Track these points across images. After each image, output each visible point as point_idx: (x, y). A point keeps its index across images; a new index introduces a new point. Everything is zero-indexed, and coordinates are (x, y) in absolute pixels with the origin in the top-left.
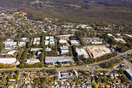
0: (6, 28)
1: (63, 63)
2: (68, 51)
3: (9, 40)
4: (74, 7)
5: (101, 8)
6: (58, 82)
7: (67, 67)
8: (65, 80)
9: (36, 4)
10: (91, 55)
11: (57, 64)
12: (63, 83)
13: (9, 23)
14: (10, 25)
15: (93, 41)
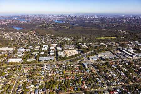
0: (22, 41)
1: (49, 60)
2: (54, 53)
3: (22, 48)
4: (65, 28)
5: (80, 28)
6: (44, 71)
7: (51, 62)
8: (48, 70)
9: (43, 27)
10: (66, 55)
11: (45, 61)
12: (46, 71)
13: (24, 38)
14: (25, 39)
15: (70, 47)
